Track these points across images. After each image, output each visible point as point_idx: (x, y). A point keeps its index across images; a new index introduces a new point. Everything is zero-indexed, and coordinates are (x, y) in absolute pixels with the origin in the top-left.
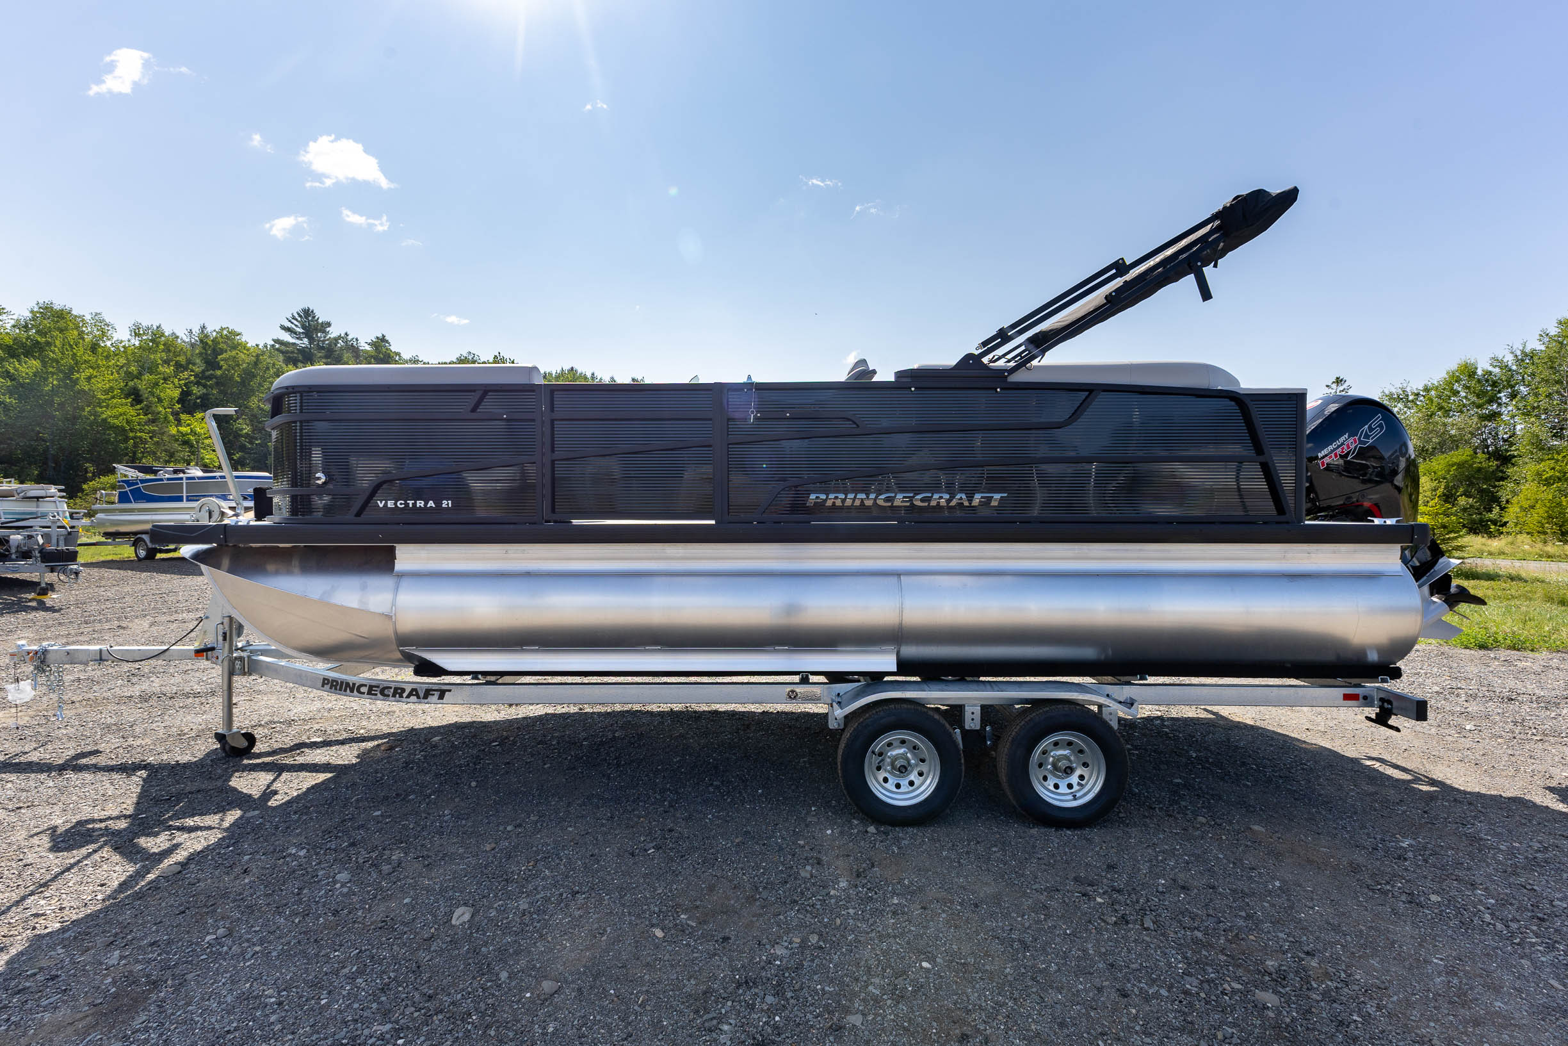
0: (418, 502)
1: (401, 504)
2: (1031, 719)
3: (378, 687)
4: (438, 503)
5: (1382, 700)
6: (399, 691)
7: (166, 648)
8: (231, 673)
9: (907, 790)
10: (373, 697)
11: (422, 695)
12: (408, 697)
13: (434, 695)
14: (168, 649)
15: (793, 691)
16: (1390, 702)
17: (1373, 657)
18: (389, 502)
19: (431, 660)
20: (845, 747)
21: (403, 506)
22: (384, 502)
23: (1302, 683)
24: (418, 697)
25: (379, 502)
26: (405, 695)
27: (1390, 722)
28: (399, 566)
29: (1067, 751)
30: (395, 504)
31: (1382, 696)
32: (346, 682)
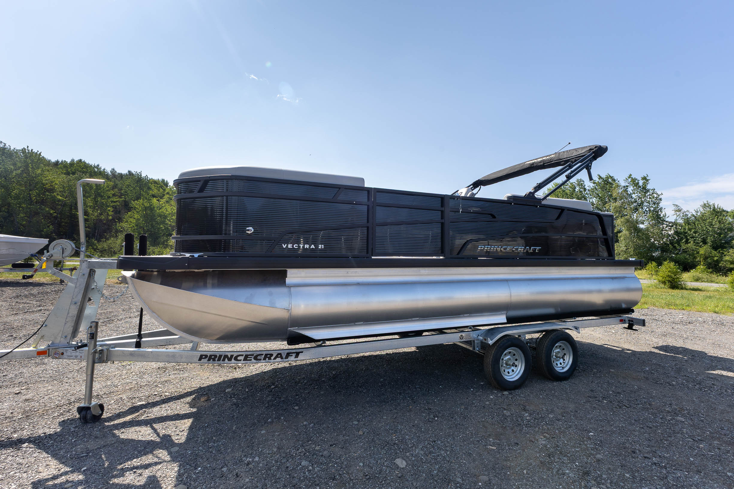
0: (306, 245)
1: (296, 246)
2: (551, 338)
3: (253, 355)
4: (316, 246)
5: (629, 321)
6: (269, 356)
7: (9, 351)
8: (94, 363)
9: (512, 374)
10: (249, 362)
11: (284, 356)
12: (275, 359)
13: (292, 355)
14: (11, 351)
15: (461, 336)
16: (632, 321)
17: (624, 306)
18: (289, 245)
19: (305, 334)
20: (493, 358)
21: (297, 247)
22: (286, 245)
23: (597, 318)
24: (282, 358)
25: (283, 245)
26: (272, 358)
27: (634, 328)
28: (288, 281)
29: (559, 350)
30: (293, 246)
31: (629, 319)
32: (224, 355)
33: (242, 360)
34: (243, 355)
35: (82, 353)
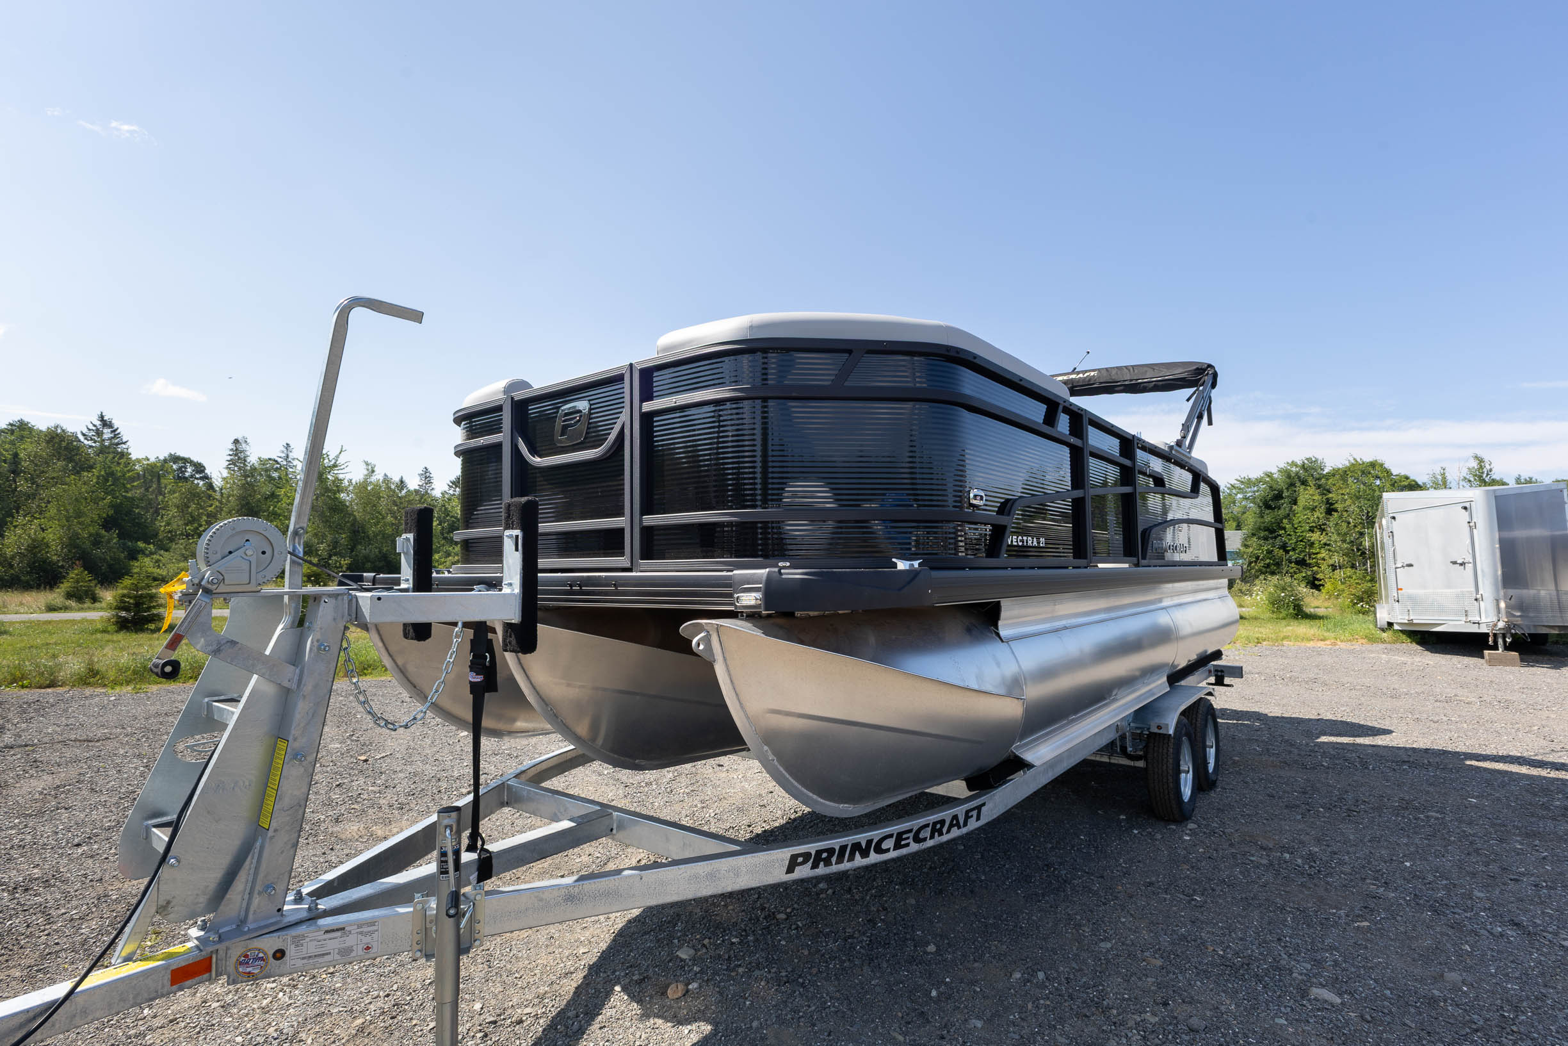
0: (1028, 538)
1: (1020, 541)
3: (910, 831)
4: (1039, 542)
5: (1216, 671)
11: (962, 822)
13: (972, 816)
18: (1013, 538)
21: (1021, 544)
24: (959, 827)
30: (1017, 541)
31: (1216, 668)
32: (853, 844)
33: (892, 850)
34: (891, 836)
35: (371, 933)
